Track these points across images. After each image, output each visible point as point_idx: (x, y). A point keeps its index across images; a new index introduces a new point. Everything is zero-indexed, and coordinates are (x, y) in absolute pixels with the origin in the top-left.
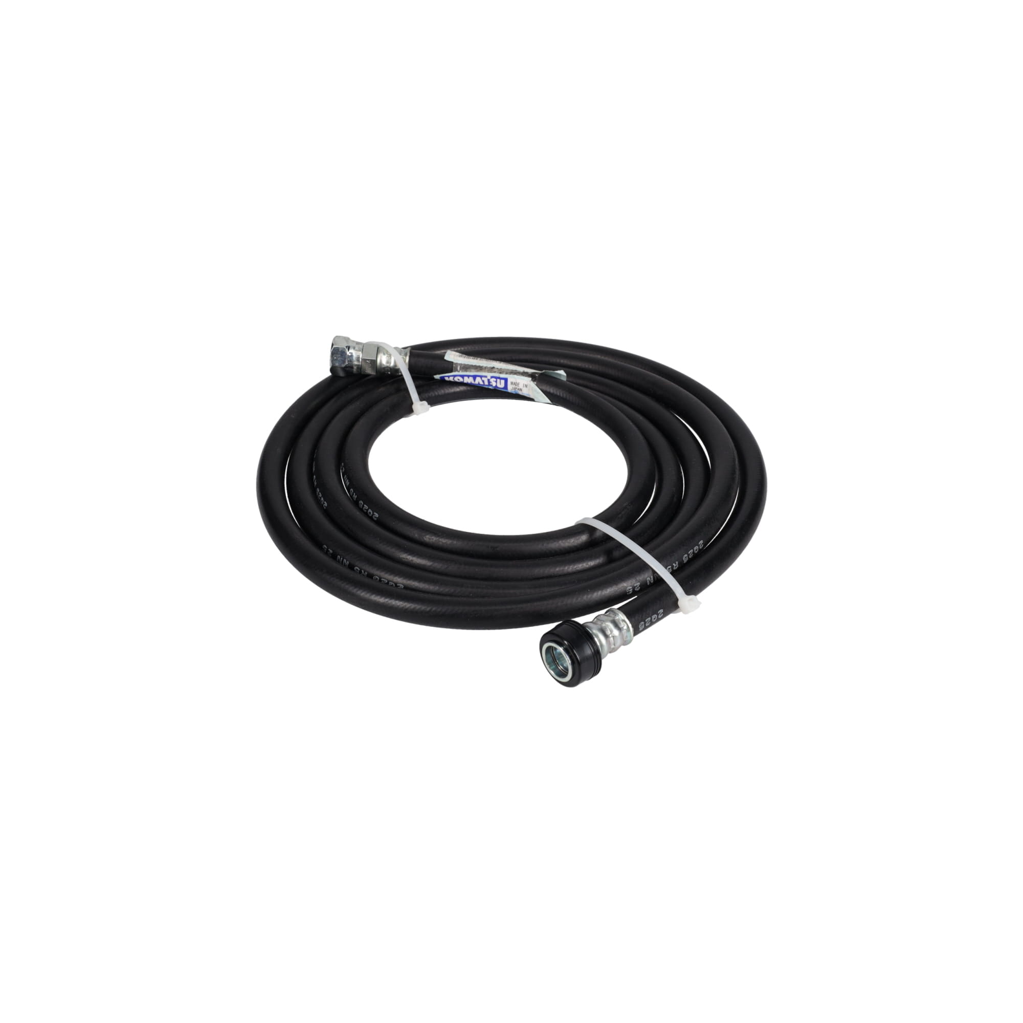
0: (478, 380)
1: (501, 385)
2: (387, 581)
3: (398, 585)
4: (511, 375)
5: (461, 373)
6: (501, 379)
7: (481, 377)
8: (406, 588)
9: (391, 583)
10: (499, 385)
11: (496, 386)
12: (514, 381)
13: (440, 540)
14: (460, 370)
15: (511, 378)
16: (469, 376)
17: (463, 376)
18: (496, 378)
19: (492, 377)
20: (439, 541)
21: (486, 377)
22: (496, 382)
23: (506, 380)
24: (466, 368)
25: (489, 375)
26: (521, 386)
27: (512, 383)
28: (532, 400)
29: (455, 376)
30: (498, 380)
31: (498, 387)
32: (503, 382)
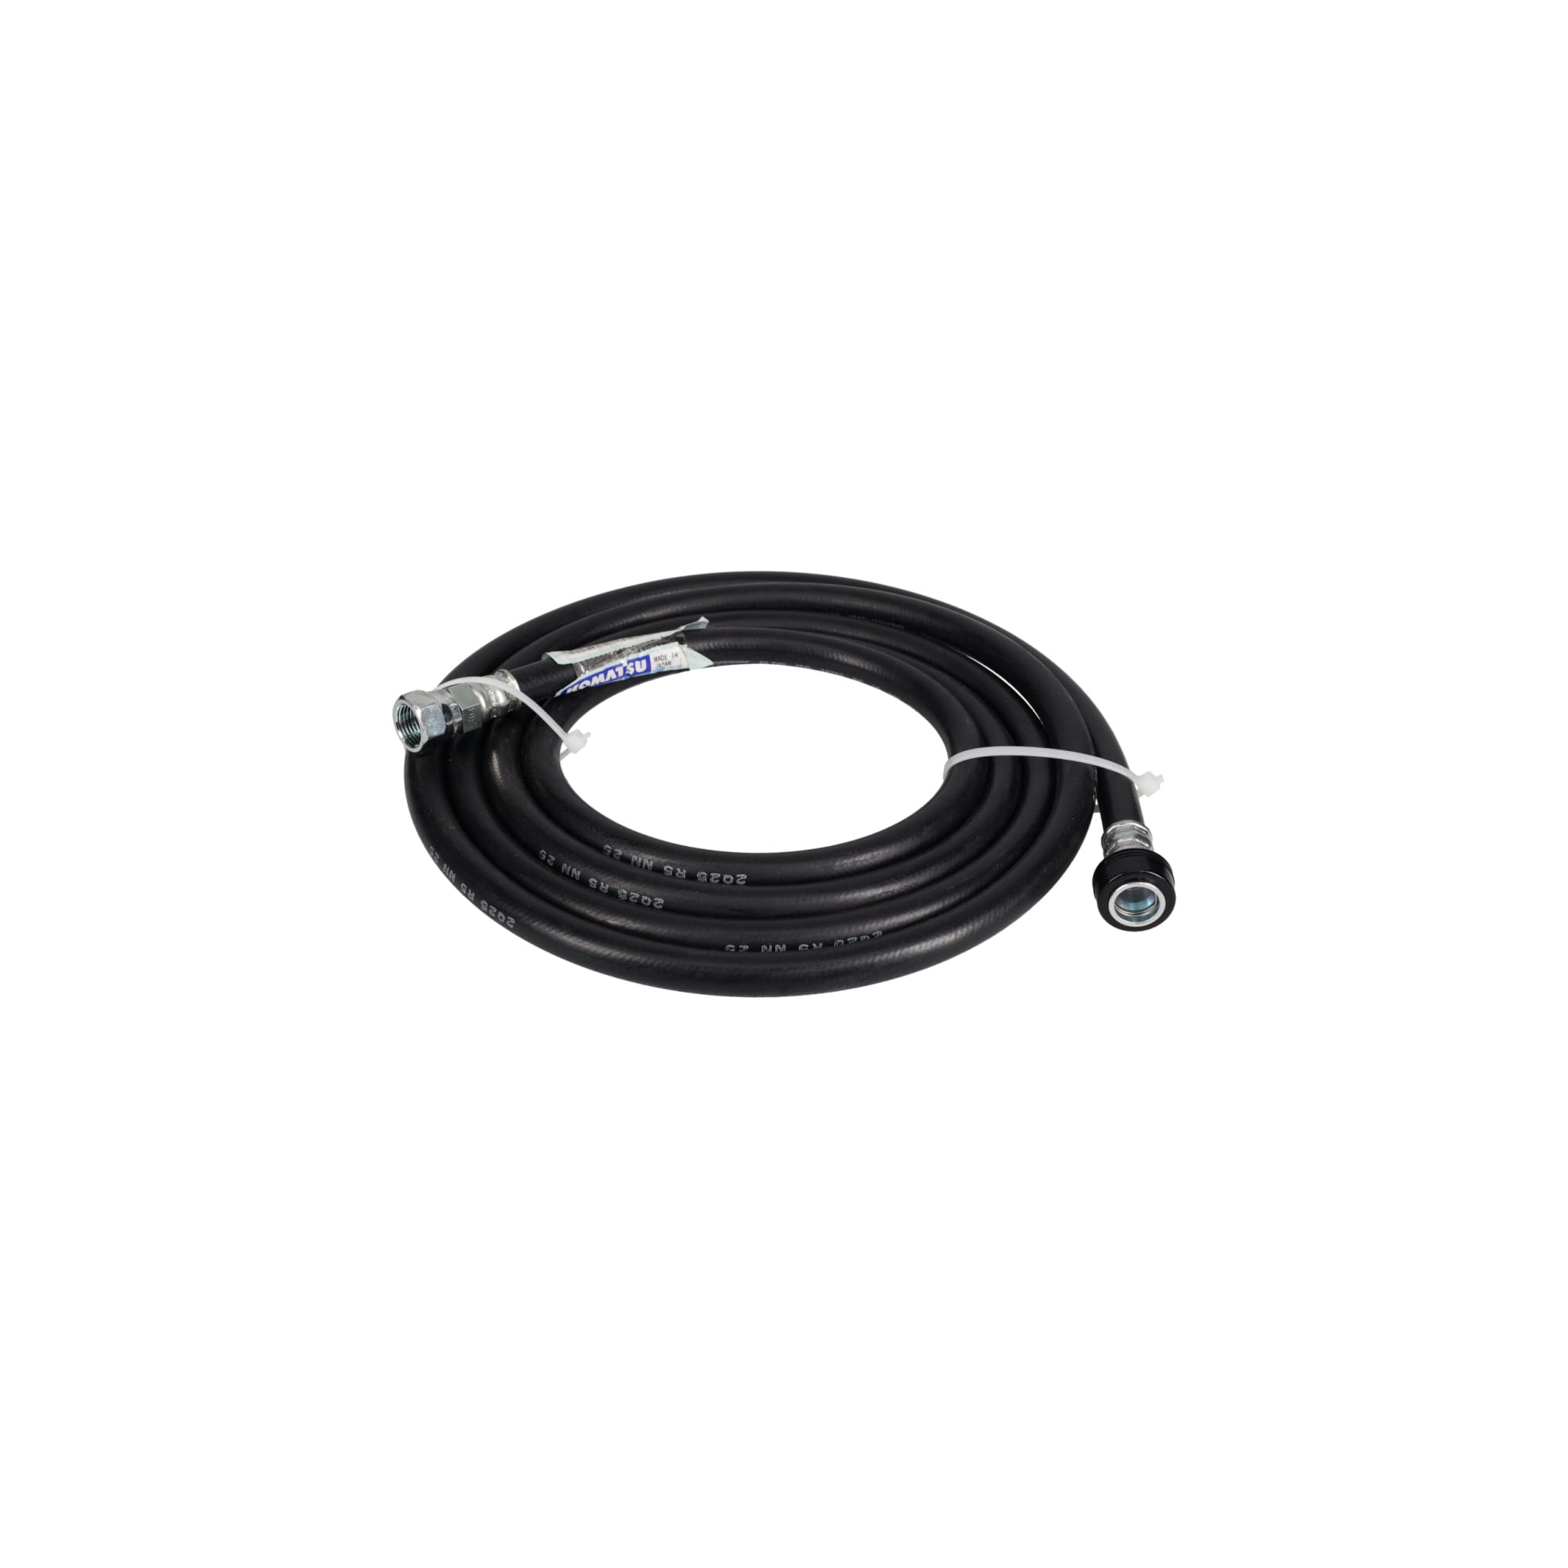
0: (611, 674)
1: (641, 667)
2: (856, 938)
3: (874, 934)
4: (653, 649)
5: (589, 673)
6: (639, 659)
7: (614, 668)
8: (887, 932)
9: (863, 938)
10: (639, 670)
11: (635, 672)
12: (658, 655)
13: (856, 859)
14: (586, 670)
15: (654, 652)
16: (597, 675)
17: (590, 678)
18: (633, 661)
19: (629, 662)
20: (856, 862)
21: (621, 665)
22: (634, 667)
23: (647, 658)
24: (592, 663)
25: (624, 661)
26: (669, 658)
27: (656, 659)
28: (688, 670)
29: (580, 682)
30: (637, 663)
31: (638, 673)
32: (644, 662)
